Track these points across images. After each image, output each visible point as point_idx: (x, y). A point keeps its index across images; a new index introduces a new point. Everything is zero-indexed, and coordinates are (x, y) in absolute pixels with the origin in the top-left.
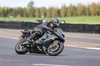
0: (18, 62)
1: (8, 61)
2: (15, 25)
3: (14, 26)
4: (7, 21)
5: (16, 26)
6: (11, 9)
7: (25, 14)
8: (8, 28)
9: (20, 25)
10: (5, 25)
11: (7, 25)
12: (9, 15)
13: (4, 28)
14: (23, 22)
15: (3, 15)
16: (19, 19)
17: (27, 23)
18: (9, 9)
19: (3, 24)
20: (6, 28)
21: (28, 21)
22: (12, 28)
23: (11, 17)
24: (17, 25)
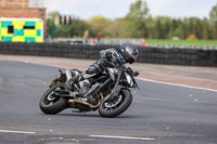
0: (188, 138)
1: (167, 134)
2: (183, 56)
3: (181, 59)
4: (167, 47)
5: (185, 59)
6: (174, 21)
7: (205, 32)
8: (168, 64)
9: (194, 57)
10: (162, 55)
11: (166, 56)
12: (170, 34)
13: (159, 63)
14: (201, 51)
15: (157, 35)
16: (192, 43)
17: (208, 52)
18: (171, 22)
19: (158, 55)
20: (164, 63)
21: (211, 48)
22: (177, 64)
23: (175, 39)
24: (188, 57)
